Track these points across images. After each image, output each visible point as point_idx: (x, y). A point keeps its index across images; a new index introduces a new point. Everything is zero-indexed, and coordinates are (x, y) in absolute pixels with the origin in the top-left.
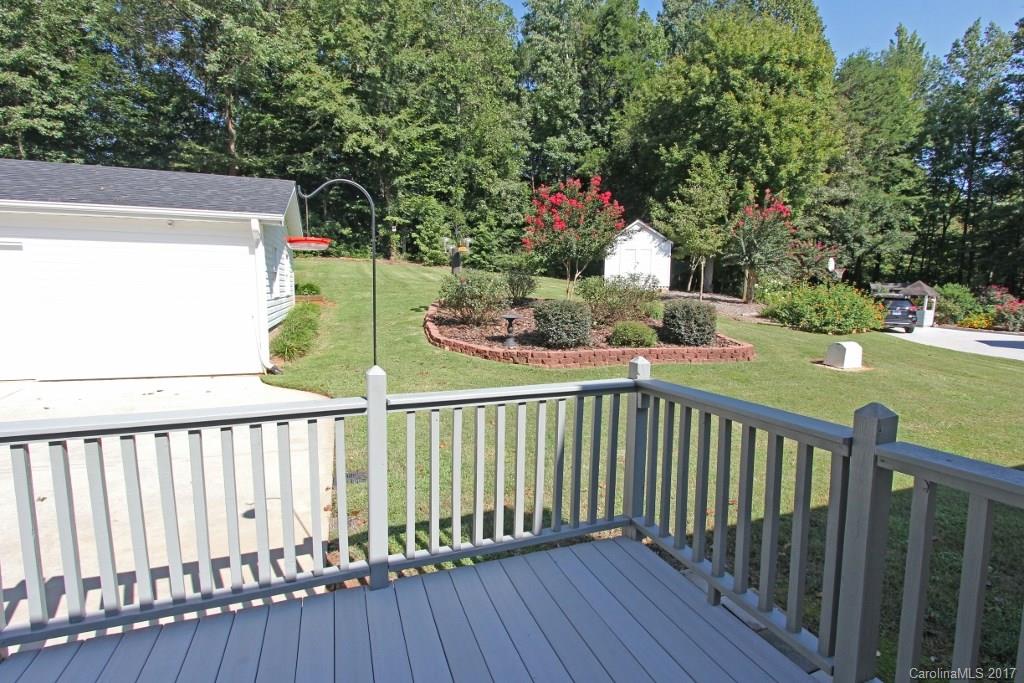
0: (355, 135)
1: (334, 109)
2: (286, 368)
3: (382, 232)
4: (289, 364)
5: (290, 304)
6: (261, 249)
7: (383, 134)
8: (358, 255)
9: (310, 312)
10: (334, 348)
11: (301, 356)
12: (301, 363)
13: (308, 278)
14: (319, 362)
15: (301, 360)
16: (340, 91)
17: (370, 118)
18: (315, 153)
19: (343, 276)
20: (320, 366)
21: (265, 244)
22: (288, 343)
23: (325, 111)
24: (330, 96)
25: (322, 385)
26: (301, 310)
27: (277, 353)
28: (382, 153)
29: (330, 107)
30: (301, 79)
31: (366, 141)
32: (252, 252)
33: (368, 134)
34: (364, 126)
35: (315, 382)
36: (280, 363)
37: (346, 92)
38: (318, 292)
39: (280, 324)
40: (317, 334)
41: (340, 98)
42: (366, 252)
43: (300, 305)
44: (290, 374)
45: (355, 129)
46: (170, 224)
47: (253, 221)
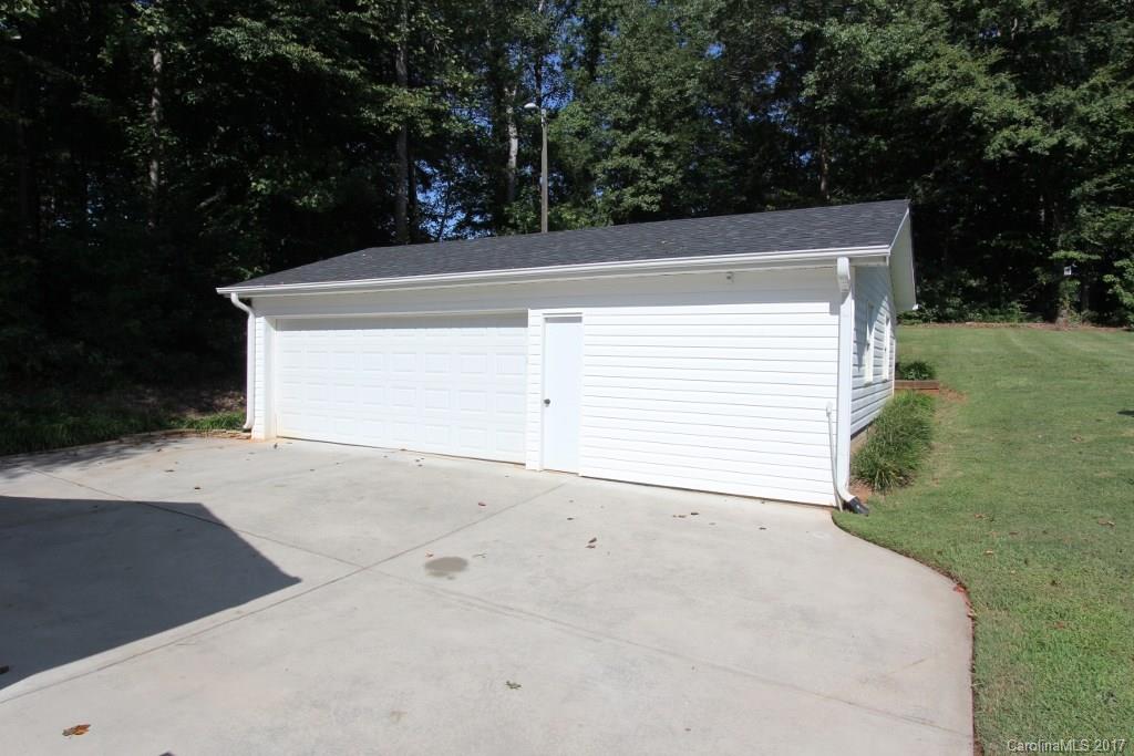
0: (1006, 132)
1: (973, 98)
2: (875, 504)
3: (1043, 279)
4: (880, 498)
5: (887, 394)
6: (849, 306)
7: (1057, 117)
8: (997, 317)
9: (918, 407)
10: (964, 478)
11: (902, 485)
12: (899, 498)
13: (917, 353)
14: (934, 501)
15: (901, 492)
16: (983, 69)
17: (1033, 100)
18: (937, 173)
19: (973, 350)
20: (934, 510)
21: (857, 298)
22: (882, 461)
23: (958, 104)
24: (968, 81)
25: (939, 553)
26: (906, 403)
27: (861, 476)
28: (1053, 149)
29: (968, 96)
30: (924, 71)
31: (1024, 134)
32: (835, 310)
33: (1028, 123)
34: (1021, 113)
35: (926, 543)
36: (866, 494)
37: (993, 70)
38: (931, 376)
39: (870, 424)
40: (931, 448)
41: (983, 81)
42: (1013, 313)
43: (903, 395)
44: (881, 518)
45: (1008, 121)
46: (729, 278)
47: (840, 260)
